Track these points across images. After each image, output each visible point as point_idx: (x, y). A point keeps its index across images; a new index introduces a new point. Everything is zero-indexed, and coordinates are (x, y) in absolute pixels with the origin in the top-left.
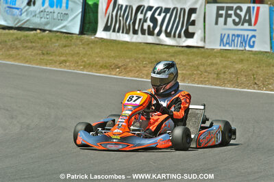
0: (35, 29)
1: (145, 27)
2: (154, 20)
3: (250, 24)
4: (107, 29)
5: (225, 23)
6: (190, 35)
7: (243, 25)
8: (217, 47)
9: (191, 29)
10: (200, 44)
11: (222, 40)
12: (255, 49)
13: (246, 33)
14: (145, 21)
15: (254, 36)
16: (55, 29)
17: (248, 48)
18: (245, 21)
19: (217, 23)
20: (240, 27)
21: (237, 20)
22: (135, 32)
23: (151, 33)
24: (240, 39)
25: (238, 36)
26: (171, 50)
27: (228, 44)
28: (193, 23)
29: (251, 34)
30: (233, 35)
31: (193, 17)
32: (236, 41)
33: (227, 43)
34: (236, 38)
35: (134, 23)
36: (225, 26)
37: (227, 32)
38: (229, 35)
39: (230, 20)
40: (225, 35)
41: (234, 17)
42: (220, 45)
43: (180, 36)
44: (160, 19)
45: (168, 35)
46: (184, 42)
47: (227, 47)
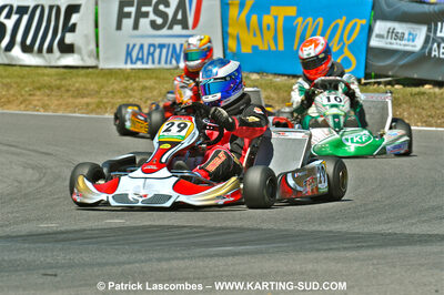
3: (185, 27)
5: (136, 27)
6: (67, 49)
7: (170, 28)
8: (122, 66)
9: (69, 38)
10: (90, 62)
11: (129, 54)
13: (178, 42)
18: (175, 21)
19: (119, 27)
20: (165, 31)
21: (158, 21)
24: (164, 51)
25: (162, 46)
27: (142, 59)
28: (73, 29)
30: (150, 45)
31: (74, 18)
32: (156, 55)
33: (138, 59)
34: (158, 51)
36: (136, 32)
37: (138, 42)
38: (142, 47)
40: (134, 46)
41: (152, 17)
42: (126, 63)
43: (50, 50)
44: (9, 24)
45: (27, 49)
46: (59, 59)
47: (139, 65)
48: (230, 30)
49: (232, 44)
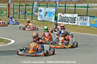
0: (46, 21)
1: (66, 21)
2: (68, 19)
3: (86, 21)
4: (59, 21)
5: (81, 20)
6: (75, 23)
8: (80, 25)
9: (75, 21)
10: (77, 24)
11: (81, 24)
12: (87, 25)
13: (85, 22)
14: (66, 20)
15: (87, 23)
16: (50, 21)
17: (85, 25)
18: (85, 20)
19: (80, 20)
20: (84, 21)
21: (84, 20)
22: (64, 22)
23: (67, 22)
26: (71, 25)
28: (75, 20)
29: (86, 22)
31: (75, 19)
34: (83, 23)
35: (64, 20)
36: (81, 21)
39: (82, 20)
41: (83, 19)
43: (73, 23)
44: (69, 19)
45: (71, 22)
46: (73, 24)
47: (82, 25)
48: (91, 21)
49: (91, 23)
